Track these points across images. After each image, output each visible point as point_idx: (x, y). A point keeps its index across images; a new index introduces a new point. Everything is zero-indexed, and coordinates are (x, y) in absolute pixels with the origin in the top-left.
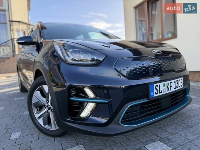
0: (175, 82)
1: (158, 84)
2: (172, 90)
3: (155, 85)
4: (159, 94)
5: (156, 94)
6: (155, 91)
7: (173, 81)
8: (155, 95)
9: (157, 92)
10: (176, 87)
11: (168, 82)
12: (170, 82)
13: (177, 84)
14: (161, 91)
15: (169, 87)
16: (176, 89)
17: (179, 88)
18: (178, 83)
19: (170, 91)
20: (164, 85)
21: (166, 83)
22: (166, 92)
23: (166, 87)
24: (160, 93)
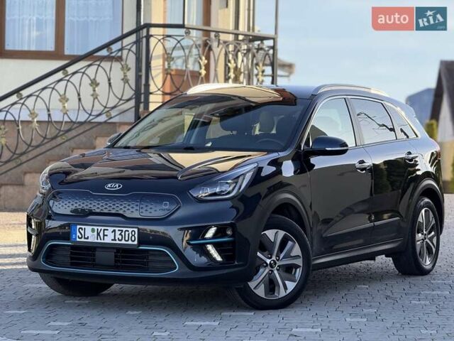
0: (114, 231)
1: (83, 227)
2: (108, 240)
3: (78, 227)
4: (83, 240)
5: (79, 238)
6: (78, 234)
7: (111, 229)
8: (78, 240)
9: (80, 236)
10: (117, 238)
11: (99, 228)
12: (103, 228)
13: (120, 234)
14: (86, 237)
15: (101, 234)
16: (118, 242)
17: (123, 242)
18: (123, 234)
19: (102, 241)
20: (93, 231)
21: (96, 228)
22: (96, 241)
23: (96, 233)
24: (85, 238)
